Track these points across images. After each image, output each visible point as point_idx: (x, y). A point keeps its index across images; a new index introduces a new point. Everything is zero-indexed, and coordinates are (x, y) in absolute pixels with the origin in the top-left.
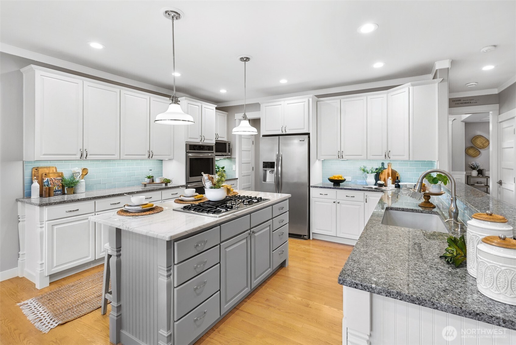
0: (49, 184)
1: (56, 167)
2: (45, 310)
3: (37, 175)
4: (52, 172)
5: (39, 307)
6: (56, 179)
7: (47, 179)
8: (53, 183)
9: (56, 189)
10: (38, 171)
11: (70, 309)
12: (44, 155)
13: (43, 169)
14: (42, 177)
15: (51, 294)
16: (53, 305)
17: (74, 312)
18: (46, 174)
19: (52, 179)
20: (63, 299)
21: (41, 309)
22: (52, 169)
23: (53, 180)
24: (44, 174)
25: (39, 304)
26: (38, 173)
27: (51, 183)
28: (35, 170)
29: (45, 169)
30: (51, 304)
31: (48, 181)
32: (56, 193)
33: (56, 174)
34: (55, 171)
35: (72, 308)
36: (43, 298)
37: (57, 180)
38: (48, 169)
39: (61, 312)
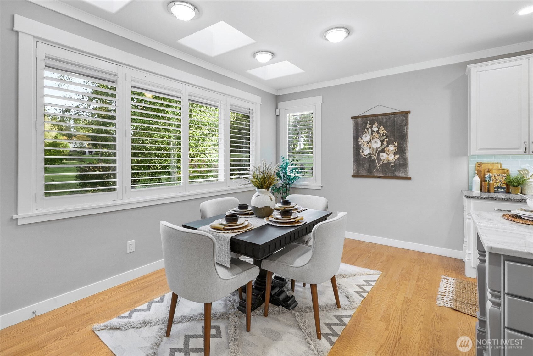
0: (490, 180)
1: (501, 163)
2: (454, 292)
3: (480, 170)
4: (496, 167)
5: (453, 287)
6: (499, 175)
7: (489, 174)
8: (495, 180)
9: (499, 186)
10: (481, 166)
11: (471, 304)
12: (480, 149)
13: (486, 164)
14: (485, 172)
15: (470, 284)
16: (463, 292)
17: (471, 308)
18: (488, 170)
19: (494, 175)
20: (475, 294)
21: (452, 289)
22: (496, 164)
23: (496, 176)
24: (487, 169)
25: (454, 285)
26: (481, 168)
27: (493, 179)
28: (479, 165)
29: (488, 164)
30: (461, 291)
31: (490, 177)
32: (498, 190)
33: (500, 170)
34: (500, 167)
35: (473, 305)
36: (461, 284)
37: (500, 177)
38: (492, 164)
39: (463, 301)
